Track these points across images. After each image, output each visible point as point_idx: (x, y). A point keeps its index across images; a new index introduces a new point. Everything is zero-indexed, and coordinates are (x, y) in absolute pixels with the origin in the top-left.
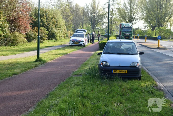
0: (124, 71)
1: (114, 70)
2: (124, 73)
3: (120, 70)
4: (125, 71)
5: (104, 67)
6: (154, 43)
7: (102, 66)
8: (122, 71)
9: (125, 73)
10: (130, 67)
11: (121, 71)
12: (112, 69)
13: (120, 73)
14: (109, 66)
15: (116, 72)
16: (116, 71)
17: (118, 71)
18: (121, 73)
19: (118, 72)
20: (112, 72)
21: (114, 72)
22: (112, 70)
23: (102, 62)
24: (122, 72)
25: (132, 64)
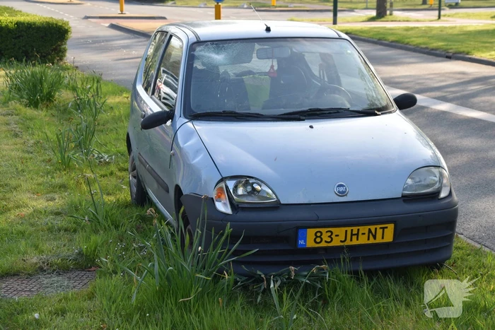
0: (373, 228)
1: (311, 233)
2: (372, 241)
3: (349, 229)
4: (379, 232)
5: (241, 215)
6: (164, 18)
7: (223, 207)
8: (364, 229)
9: (379, 240)
10: (407, 199)
11: (355, 229)
12: (298, 228)
13: (348, 243)
14: (277, 206)
15: (323, 244)
16: (325, 237)
17: (339, 237)
18: (355, 242)
19: (336, 242)
20: (301, 242)
21: (310, 243)
22: (300, 232)
23: (223, 180)
24: (363, 240)
25: (409, 181)
